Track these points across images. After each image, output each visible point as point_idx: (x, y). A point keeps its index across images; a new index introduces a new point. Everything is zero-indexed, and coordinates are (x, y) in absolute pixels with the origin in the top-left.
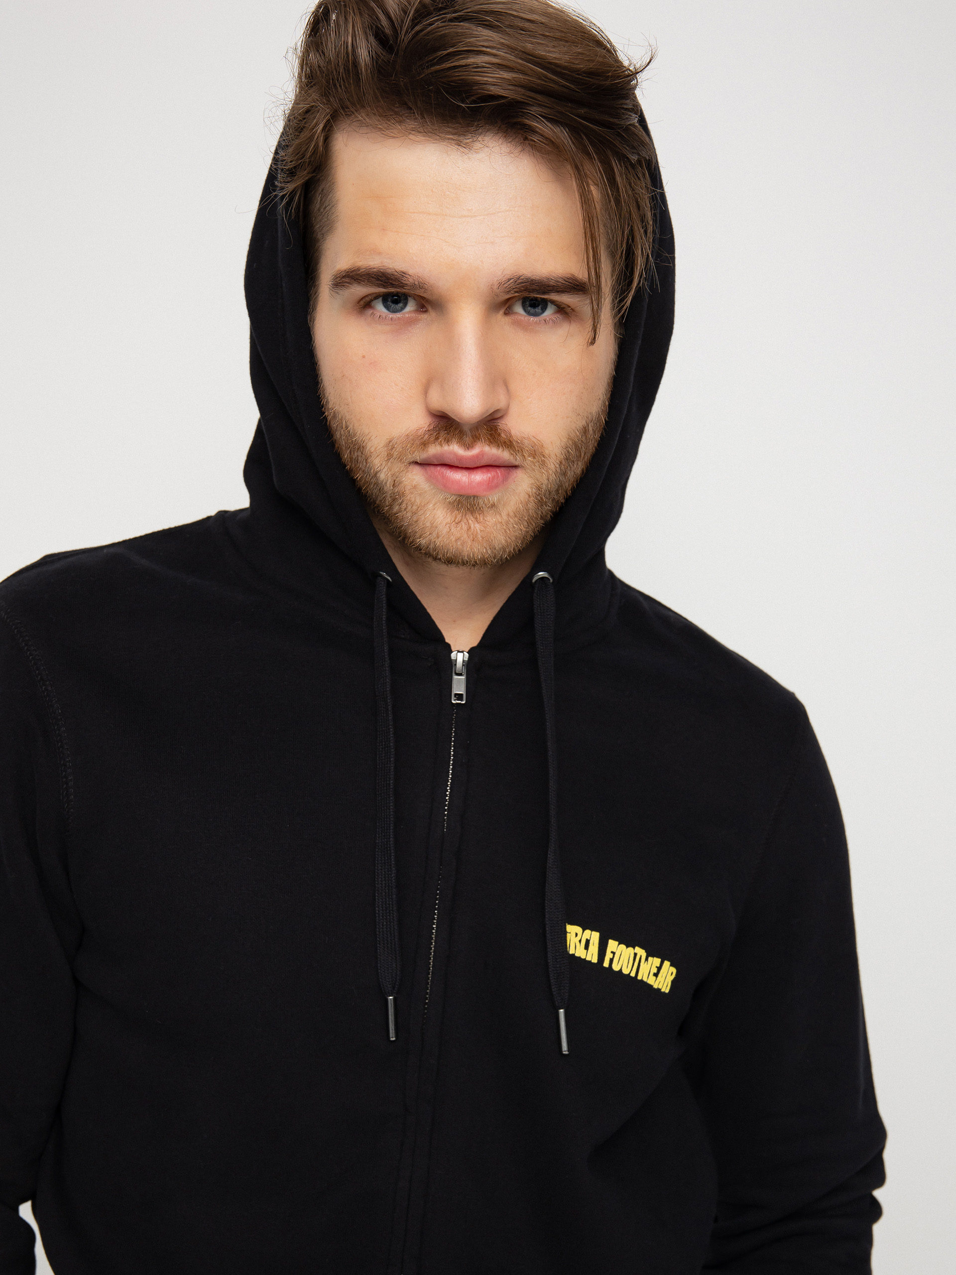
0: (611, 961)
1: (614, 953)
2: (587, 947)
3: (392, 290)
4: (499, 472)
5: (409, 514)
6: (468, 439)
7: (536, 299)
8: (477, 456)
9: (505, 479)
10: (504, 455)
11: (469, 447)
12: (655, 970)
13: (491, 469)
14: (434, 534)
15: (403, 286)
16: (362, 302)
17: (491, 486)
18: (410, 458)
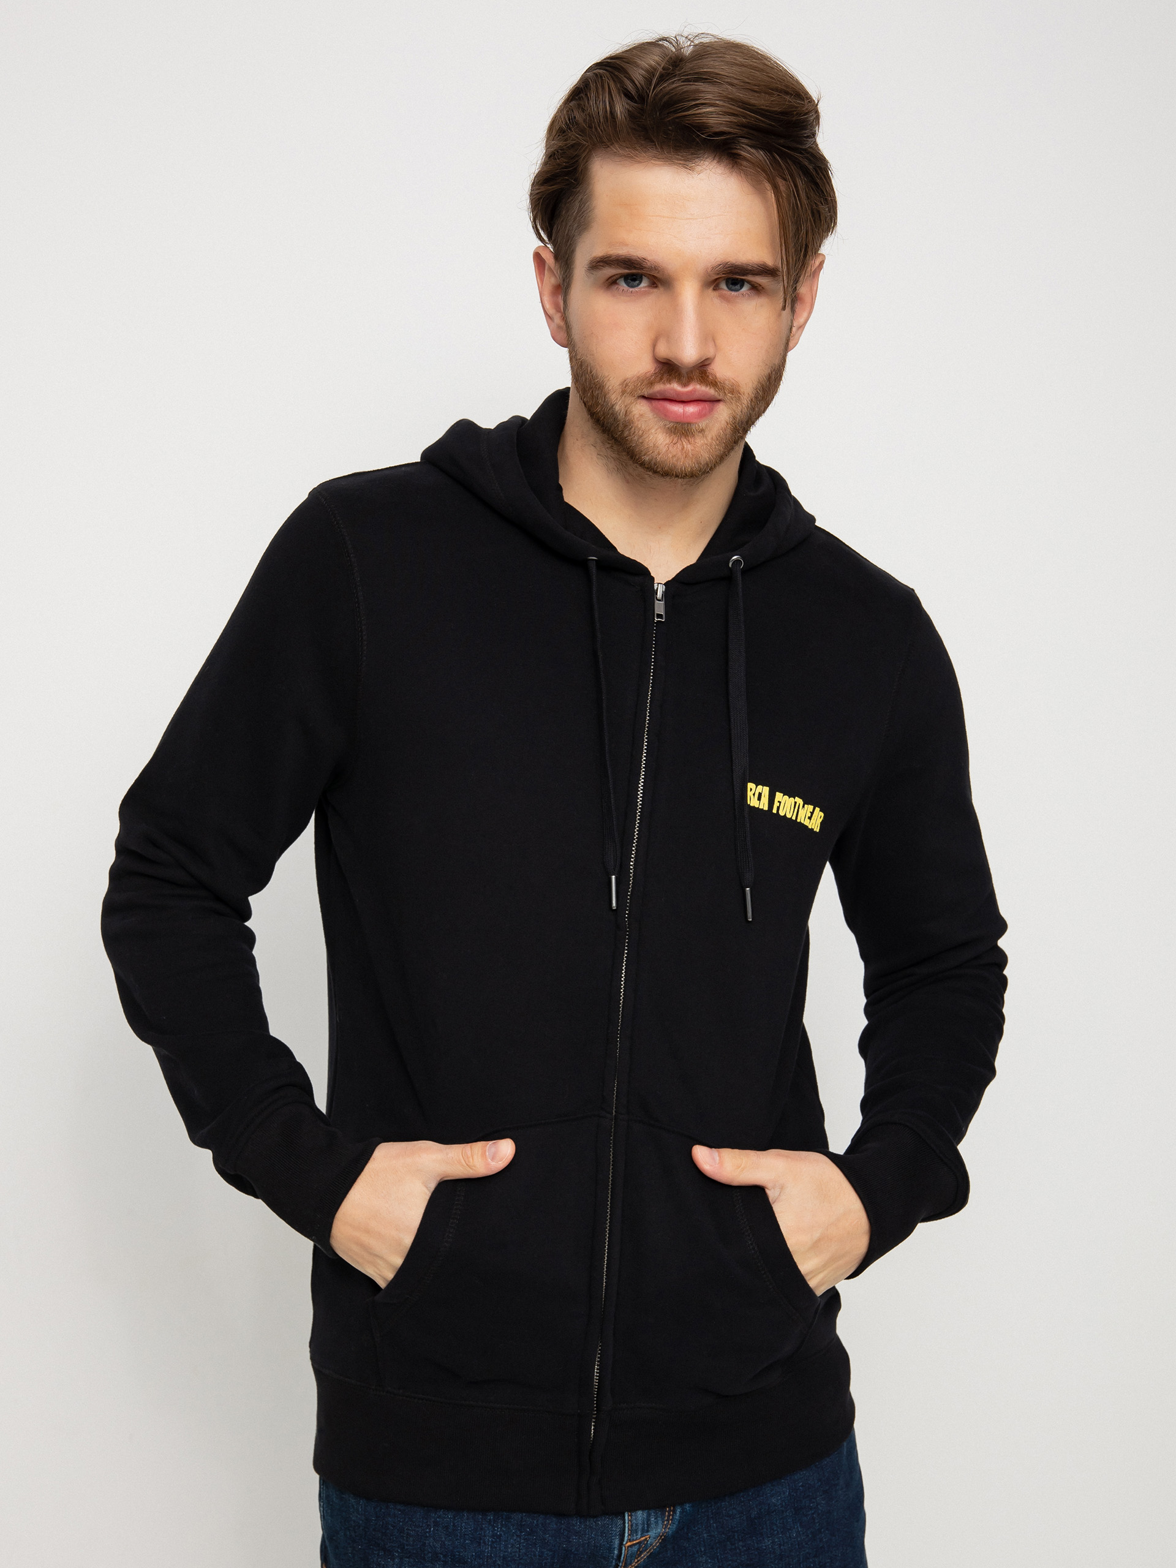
0: (778, 808)
1: (780, 802)
2: (759, 799)
3: (634, 271)
4: (707, 405)
5: (636, 438)
6: (684, 380)
7: (737, 279)
8: (691, 392)
9: (711, 410)
10: (711, 391)
11: (685, 385)
12: (809, 815)
13: (700, 402)
14: (656, 453)
15: (641, 267)
16: (610, 280)
17: (701, 415)
18: (639, 393)
